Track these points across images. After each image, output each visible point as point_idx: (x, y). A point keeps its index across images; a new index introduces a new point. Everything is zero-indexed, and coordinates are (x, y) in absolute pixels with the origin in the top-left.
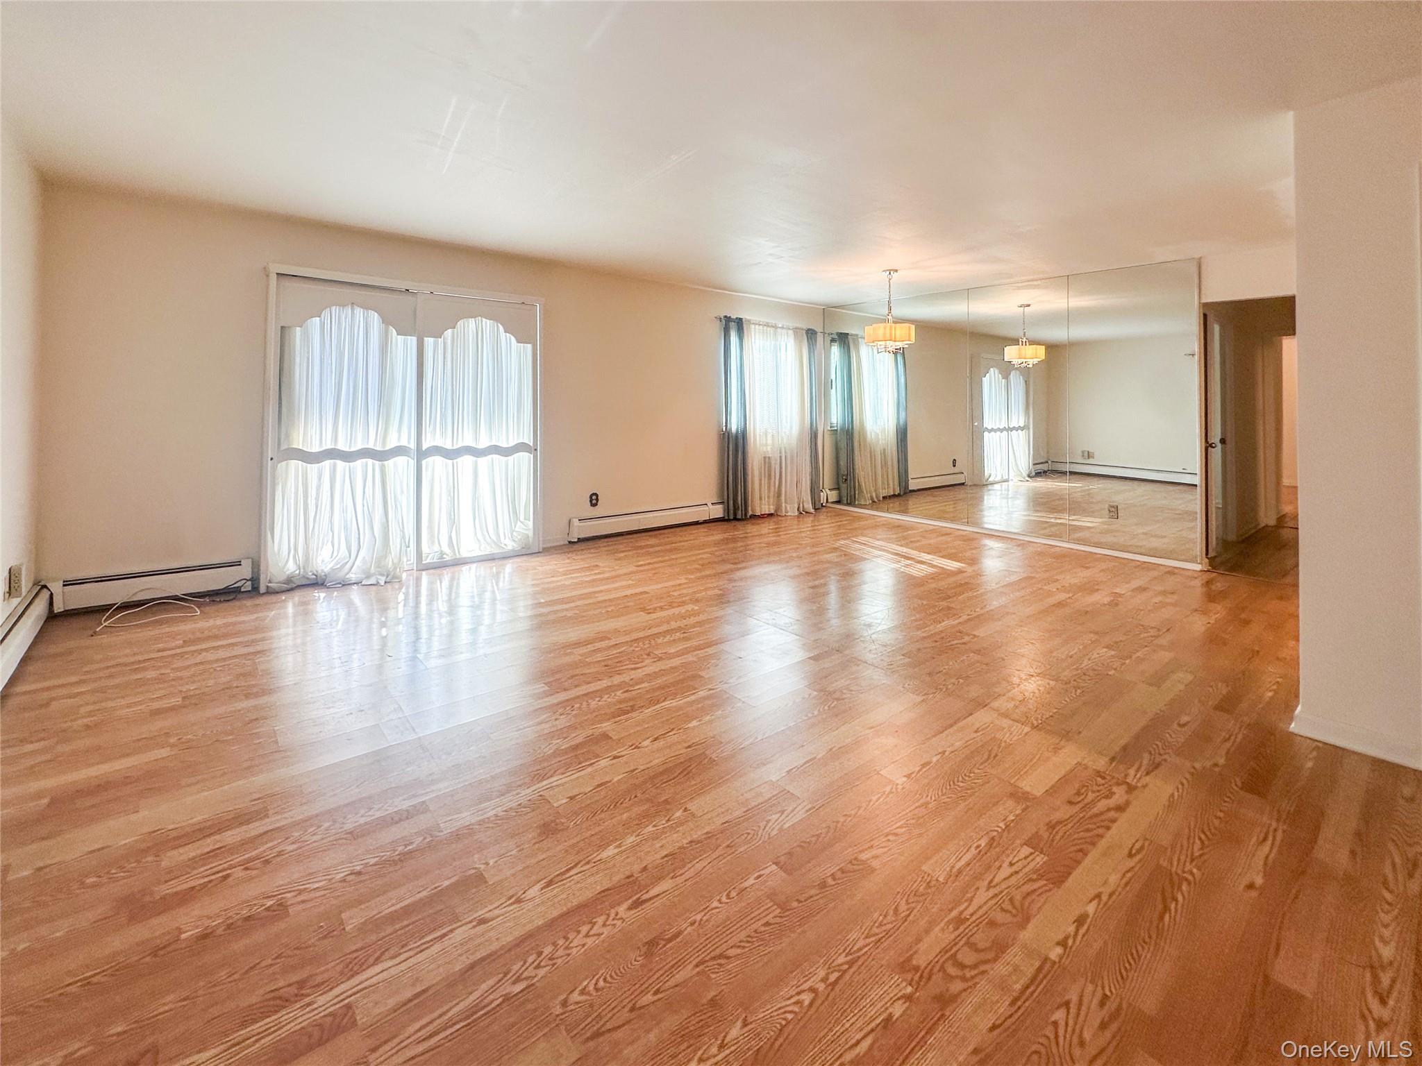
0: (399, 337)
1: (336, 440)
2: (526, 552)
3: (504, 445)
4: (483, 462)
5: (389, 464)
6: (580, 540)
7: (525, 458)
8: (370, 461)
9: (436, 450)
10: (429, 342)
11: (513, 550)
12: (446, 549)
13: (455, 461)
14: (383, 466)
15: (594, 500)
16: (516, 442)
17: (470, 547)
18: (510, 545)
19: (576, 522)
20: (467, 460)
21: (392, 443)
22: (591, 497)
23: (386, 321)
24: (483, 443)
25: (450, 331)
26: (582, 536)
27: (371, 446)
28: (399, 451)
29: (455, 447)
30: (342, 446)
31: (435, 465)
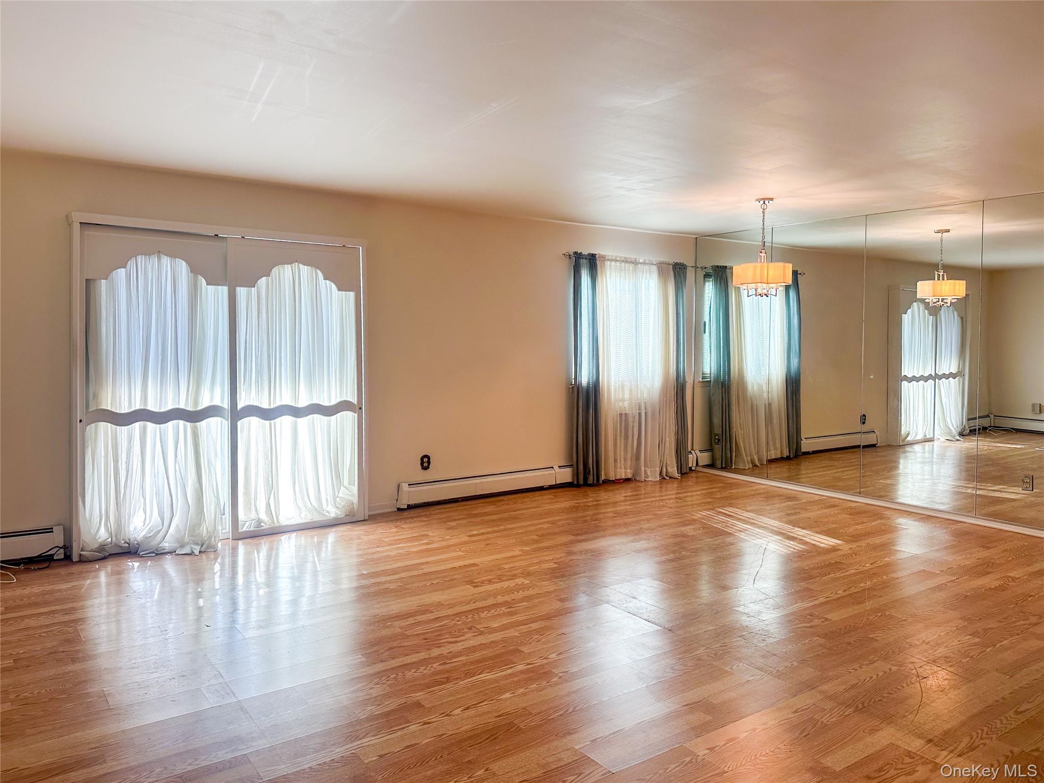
0: (208, 286)
1: (145, 399)
2: (350, 520)
3: (326, 403)
4: (303, 422)
5: (203, 424)
6: (410, 507)
7: (348, 418)
8: (181, 423)
9: (252, 411)
10: (241, 292)
11: (336, 519)
12: (263, 516)
13: (272, 421)
14: (196, 427)
15: (426, 462)
16: (339, 400)
17: (289, 515)
18: (332, 512)
19: (405, 487)
20: (286, 421)
21: (204, 403)
22: (422, 459)
23: (195, 270)
24: (303, 402)
25: (264, 279)
26: (412, 502)
27: (182, 406)
28: (211, 411)
29: (272, 407)
30: (152, 407)
31: (250, 426)
